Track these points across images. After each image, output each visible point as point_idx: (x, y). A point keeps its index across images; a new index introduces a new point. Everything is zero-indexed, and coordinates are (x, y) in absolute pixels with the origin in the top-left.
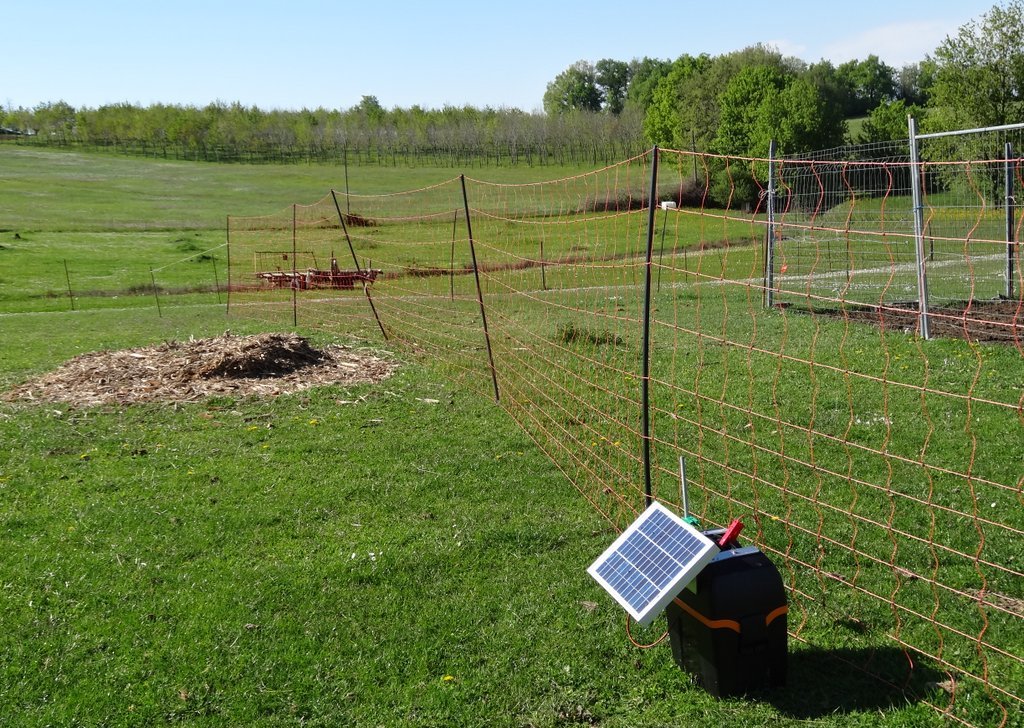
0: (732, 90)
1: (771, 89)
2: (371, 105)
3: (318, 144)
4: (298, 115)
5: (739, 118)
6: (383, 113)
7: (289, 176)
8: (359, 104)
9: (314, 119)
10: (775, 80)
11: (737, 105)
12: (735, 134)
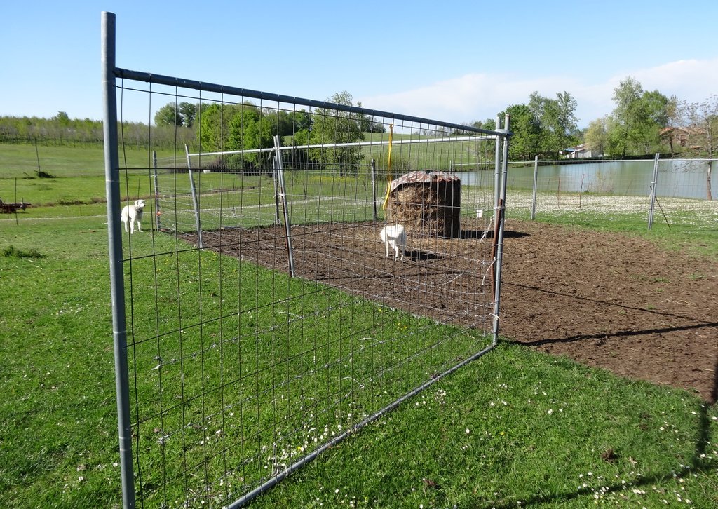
0: (235, 120)
1: (252, 121)
2: (63, 117)
3: (31, 134)
4: (21, 119)
5: (238, 133)
6: (69, 120)
7: (13, 151)
8: (56, 116)
9: (29, 122)
10: (254, 117)
11: (237, 127)
12: (237, 140)
